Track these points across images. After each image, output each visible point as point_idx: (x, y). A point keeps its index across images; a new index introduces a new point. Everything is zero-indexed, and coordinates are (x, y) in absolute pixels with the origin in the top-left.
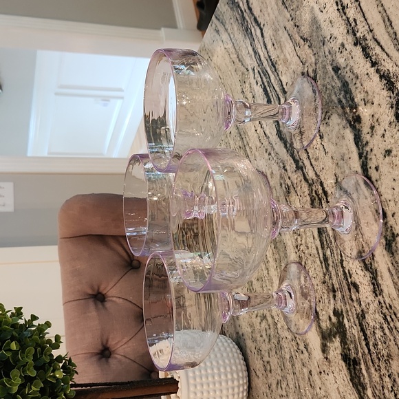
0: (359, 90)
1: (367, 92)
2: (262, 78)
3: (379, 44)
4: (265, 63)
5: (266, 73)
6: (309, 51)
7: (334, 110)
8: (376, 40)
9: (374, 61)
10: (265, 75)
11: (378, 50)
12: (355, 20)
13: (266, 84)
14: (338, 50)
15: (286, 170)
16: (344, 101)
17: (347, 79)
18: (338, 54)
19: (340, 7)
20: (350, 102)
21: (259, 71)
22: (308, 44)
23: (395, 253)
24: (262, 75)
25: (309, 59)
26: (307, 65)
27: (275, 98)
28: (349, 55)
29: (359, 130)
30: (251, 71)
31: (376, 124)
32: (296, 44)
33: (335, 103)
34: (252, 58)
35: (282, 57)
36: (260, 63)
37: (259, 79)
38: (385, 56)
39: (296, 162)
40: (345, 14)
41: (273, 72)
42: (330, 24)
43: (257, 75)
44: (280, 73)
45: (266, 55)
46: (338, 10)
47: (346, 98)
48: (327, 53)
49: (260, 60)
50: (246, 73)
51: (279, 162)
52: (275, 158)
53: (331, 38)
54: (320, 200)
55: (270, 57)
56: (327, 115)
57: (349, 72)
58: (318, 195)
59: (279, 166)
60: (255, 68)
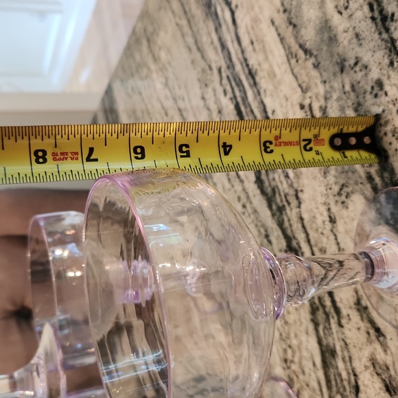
2: (233, 89)
4: (238, 67)
5: (239, 83)
6: (315, 73)
7: (357, 188)
10: (237, 85)
13: (239, 99)
14: (369, 89)
15: (270, 242)
16: (378, 180)
17: (387, 147)
18: (368, 97)
19: (376, 14)
21: (228, 77)
22: (312, 60)
24: (234, 84)
25: (313, 86)
26: (309, 94)
30: (215, 71)
32: (290, 55)
33: (360, 177)
34: (217, 52)
35: (265, 66)
36: (231, 66)
37: (228, 88)
39: (288, 239)
40: (387, 30)
41: (251, 86)
42: (355, 40)
43: (225, 81)
44: (262, 91)
45: (240, 56)
46: (373, 19)
47: (382, 177)
48: (348, 88)
49: (230, 59)
50: (209, 72)
51: (259, 224)
52: (252, 216)
53: (356, 64)
54: (327, 315)
55: (246, 60)
56: (345, 189)
57: (390, 135)
58: (324, 307)
59: (259, 231)
60: (223, 70)
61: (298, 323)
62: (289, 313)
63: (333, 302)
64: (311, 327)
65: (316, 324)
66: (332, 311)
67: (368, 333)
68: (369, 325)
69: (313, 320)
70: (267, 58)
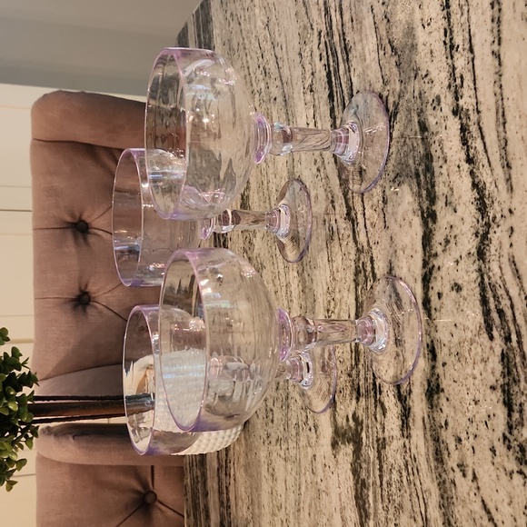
0: (444, 180)
1: (452, 189)
2: (328, 56)
3: (483, 138)
4: (336, 38)
5: (335, 54)
6: (395, 70)
7: (407, 180)
8: (480, 129)
9: (471, 156)
10: (333, 54)
11: (478, 144)
12: (462, 77)
13: (332, 69)
14: (431, 101)
15: (334, 207)
16: (422, 178)
17: (433, 153)
18: (429, 107)
19: (448, 41)
20: (430, 187)
21: (326, 43)
22: (396, 58)
23: (434, 408)
24: (329, 52)
25: (392, 82)
26: (388, 88)
27: (339, 100)
28: (443, 121)
29: (431, 231)
30: (316, 34)
31: (452, 241)
32: (380, 46)
33: (411, 172)
34: (320, 14)
35: (359, 47)
36: (330, 34)
37: (324, 53)
38: (485, 162)
39: (349, 209)
40: (452, 57)
41: (343, 60)
42: (429, 55)
43: (322, 46)
44: (352, 69)
45: (340, 28)
46: (445, 43)
47: (425, 176)
48: (416, 94)
49: (331, 28)
50: (310, 31)
51: (328, 190)
52: (323, 181)
53: (426, 76)
54: (366, 278)
55: (344, 34)
56: (398, 178)
57: (437, 144)
58: (365, 271)
59: (327, 196)
60: (322, 34)
61: (344, 281)
62: (338, 271)
63: (373, 268)
64: (353, 285)
65: (357, 285)
66: (371, 275)
67: (390, 296)
68: (392, 290)
69: (354, 280)
70: (361, 40)
